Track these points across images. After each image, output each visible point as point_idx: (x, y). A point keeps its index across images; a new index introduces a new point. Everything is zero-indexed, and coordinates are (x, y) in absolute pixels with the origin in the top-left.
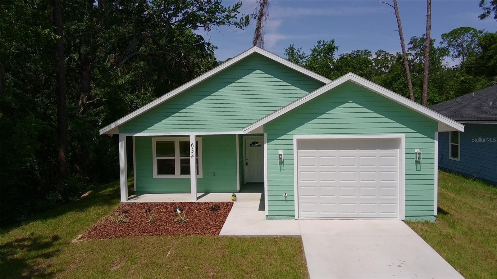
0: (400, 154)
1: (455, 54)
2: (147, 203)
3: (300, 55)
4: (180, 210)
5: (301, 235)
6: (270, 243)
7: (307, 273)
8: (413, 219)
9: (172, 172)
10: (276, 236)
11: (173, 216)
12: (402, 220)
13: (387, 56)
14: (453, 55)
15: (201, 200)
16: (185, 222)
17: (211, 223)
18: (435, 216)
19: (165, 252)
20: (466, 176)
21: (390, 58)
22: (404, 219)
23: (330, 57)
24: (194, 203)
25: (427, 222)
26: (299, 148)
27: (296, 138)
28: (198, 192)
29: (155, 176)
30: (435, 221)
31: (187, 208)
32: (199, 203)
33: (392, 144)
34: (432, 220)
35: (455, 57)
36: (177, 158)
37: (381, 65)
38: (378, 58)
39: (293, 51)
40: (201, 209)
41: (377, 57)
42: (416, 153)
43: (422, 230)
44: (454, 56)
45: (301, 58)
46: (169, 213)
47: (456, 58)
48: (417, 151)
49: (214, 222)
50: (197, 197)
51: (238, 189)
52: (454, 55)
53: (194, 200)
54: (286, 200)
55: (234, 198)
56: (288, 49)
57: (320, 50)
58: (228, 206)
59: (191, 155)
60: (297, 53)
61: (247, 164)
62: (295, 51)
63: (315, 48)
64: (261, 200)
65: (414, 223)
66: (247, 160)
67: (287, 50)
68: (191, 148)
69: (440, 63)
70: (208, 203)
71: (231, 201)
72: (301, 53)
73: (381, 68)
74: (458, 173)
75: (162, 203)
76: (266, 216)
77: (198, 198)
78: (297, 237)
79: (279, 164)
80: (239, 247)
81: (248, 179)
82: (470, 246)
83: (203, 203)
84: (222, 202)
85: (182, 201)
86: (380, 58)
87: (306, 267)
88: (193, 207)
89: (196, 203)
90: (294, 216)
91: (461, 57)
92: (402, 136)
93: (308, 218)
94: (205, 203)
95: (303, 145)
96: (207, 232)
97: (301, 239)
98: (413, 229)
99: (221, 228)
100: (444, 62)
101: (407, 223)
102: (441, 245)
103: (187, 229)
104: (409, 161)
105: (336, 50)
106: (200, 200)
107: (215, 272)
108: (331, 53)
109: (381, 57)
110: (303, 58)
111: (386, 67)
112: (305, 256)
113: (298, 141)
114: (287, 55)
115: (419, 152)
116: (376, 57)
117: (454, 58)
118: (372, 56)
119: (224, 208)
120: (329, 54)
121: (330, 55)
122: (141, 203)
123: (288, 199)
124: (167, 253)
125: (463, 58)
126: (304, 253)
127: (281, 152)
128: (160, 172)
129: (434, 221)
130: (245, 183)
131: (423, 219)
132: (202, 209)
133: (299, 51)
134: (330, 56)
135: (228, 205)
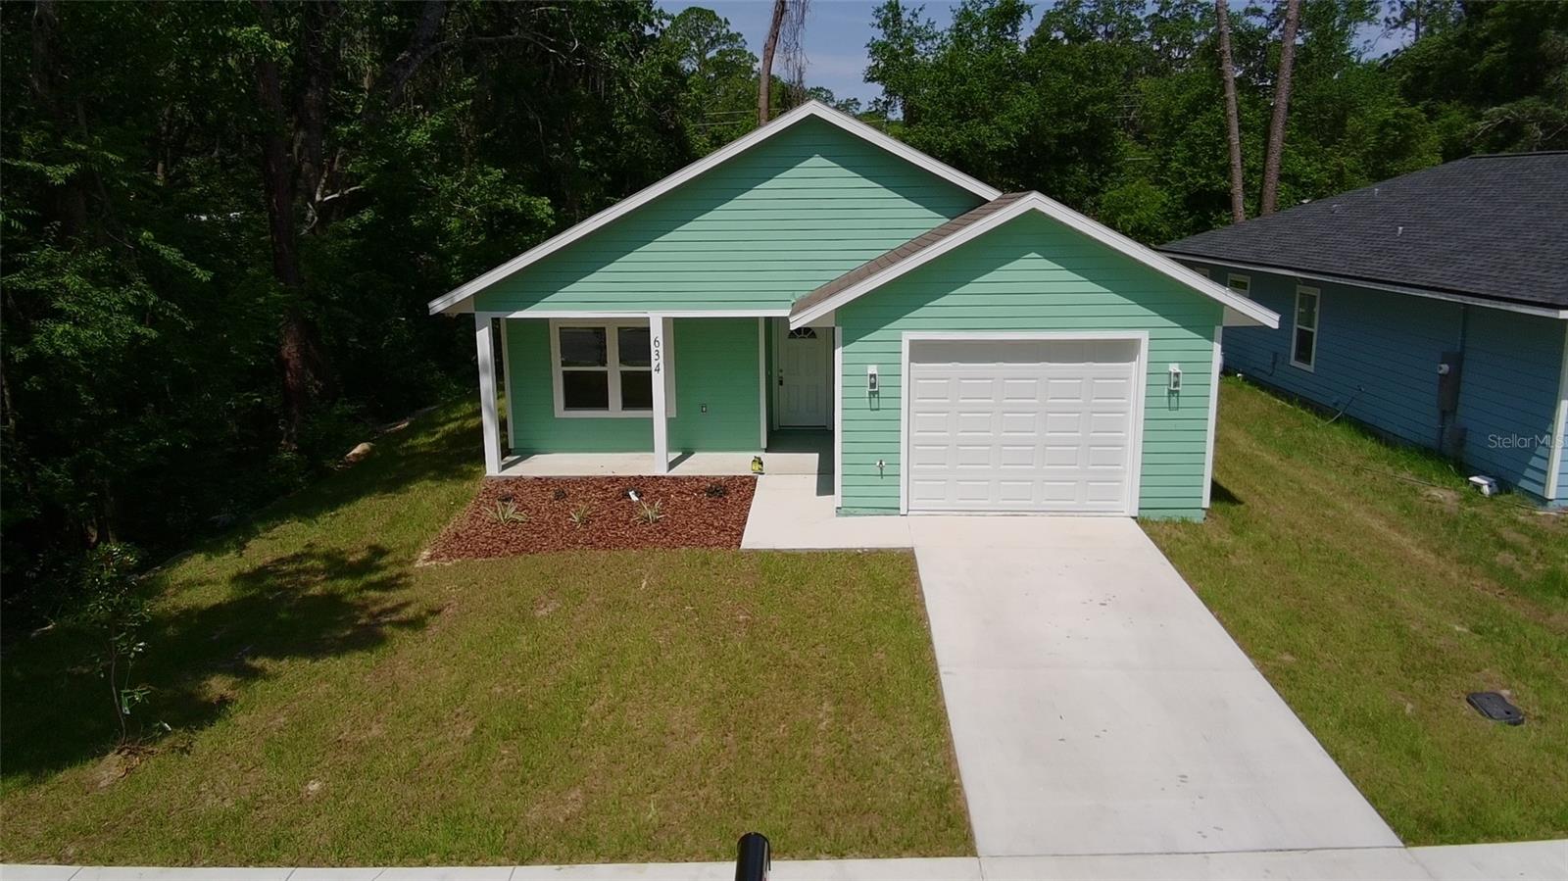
0: (1136, 371)
1: (1394, 14)
2: (550, 478)
3: (917, 30)
4: (636, 493)
5: (913, 548)
6: (849, 564)
7: (926, 614)
8: (1155, 516)
9: (603, 404)
10: (862, 549)
11: (623, 507)
12: (1133, 518)
13: (1192, 7)
14: (1387, 20)
15: (681, 470)
16: (657, 521)
17: (716, 524)
18: (1204, 509)
19: (636, 580)
20: (1321, 411)
21: (1199, 14)
22: (1136, 515)
23: (1009, 37)
24: (664, 477)
25: (1184, 522)
26: (912, 359)
27: (907, 337)
28: (670, 448)
29: (560, 410)
30: (1205, 519)
31: (651, 490)
32: (674, 479)
33: (1122, 351)
34: (1198, 517)
35: (1393, 24)
36: (614, 371)
37: (1171, 40)
38: (1163, 15)
39: (897, 15)
40: (683, 493)
41: (1161, 11)
42: (1170, 373)
43: (1169, 537)
44: (1390, 23)
45: (920, 38)
46: (612, 502)
47: (1396, 27)
48: (1174, 368)
49: (721, 522)
50: (670, 461)
51: (764, 445)
52: (1392, 21)
53: (661, 471)
54: (882, 475)
55: (757, 467)
56: (884, 7)
57: (979, 15)
58: (744, 488)
59: (654, 364)
60: (912, 23)
61: (781, 383)
62: (905, 16)
63: (966, 7)
64: (819, 470)
65: (1157, 522)
66: (781, 371)
67: (879, 11)
68: (653, 349)
69: (1344, 46)
70: (698, 479)
71: (751, 474)
72: (921, 22)
73: (1169, 47)
74: (1306, 403)
75: (588, 478)
76: (838, 508)
77: (672, 465)
78: (905, 551)
79: (867, 396)
80: (787, 571)
81: (785, 419)
82: (1259, 571)
83: (686, 477)
84: (729, 477)
85: (636, 474)
86: (1168, 14)
87: (923, 606)
88: (664, 487)
89: (669, 478)
90: (899, 509)
91: (1412, 25)
92: (1143, 336)
93: (932, 512)
94: (690, 479)
95: (923, 352)
96: (713, 542)
97: (914, 554)
98: (1151, 535)
99: (740, 534)
100: (1356, 43)
101: (1141, 522)
102: (1199, 567)
103: (666, 535)
104: (1155, 391)
105: (1025, 15)
106: (677, 472)
107: (748, 614)
108: (1011, 26)
109: (1171, 10)
110: (927, 39)
111: (1186, 45)
112: (921, 587)
113: (913, 344)
114: (879, 27)
115: (1178, 371)
116: (1156, 12)
117: (1391, 28)
118: (1144, 8)
119: (738, 491)
120: (1006, 30)
121: (1010, 30)
122: (536, 478)
123: (887, 473)
124: (641, 584)
125: (1417, 29)
126: (919, 581)
127: (872, 369)
128: (571, 403)
129: (1201, 521)
130: (776, 428)
131: (1177, 515)
132: (686, 491)
133: (916, 16)
134: (1009, 34)
135: (745, 484)
